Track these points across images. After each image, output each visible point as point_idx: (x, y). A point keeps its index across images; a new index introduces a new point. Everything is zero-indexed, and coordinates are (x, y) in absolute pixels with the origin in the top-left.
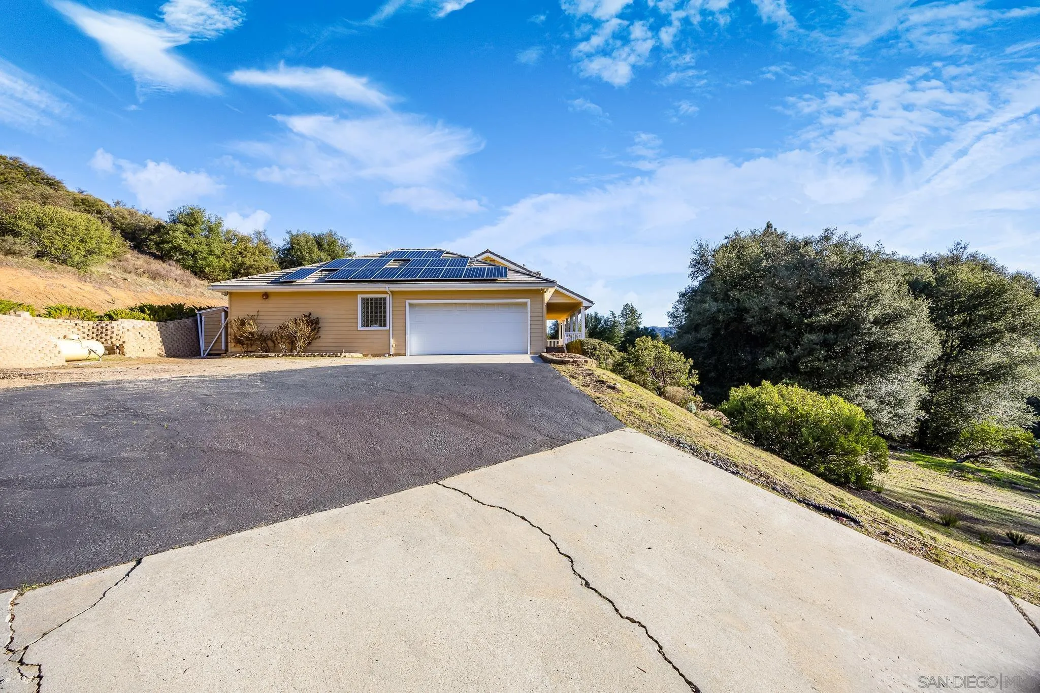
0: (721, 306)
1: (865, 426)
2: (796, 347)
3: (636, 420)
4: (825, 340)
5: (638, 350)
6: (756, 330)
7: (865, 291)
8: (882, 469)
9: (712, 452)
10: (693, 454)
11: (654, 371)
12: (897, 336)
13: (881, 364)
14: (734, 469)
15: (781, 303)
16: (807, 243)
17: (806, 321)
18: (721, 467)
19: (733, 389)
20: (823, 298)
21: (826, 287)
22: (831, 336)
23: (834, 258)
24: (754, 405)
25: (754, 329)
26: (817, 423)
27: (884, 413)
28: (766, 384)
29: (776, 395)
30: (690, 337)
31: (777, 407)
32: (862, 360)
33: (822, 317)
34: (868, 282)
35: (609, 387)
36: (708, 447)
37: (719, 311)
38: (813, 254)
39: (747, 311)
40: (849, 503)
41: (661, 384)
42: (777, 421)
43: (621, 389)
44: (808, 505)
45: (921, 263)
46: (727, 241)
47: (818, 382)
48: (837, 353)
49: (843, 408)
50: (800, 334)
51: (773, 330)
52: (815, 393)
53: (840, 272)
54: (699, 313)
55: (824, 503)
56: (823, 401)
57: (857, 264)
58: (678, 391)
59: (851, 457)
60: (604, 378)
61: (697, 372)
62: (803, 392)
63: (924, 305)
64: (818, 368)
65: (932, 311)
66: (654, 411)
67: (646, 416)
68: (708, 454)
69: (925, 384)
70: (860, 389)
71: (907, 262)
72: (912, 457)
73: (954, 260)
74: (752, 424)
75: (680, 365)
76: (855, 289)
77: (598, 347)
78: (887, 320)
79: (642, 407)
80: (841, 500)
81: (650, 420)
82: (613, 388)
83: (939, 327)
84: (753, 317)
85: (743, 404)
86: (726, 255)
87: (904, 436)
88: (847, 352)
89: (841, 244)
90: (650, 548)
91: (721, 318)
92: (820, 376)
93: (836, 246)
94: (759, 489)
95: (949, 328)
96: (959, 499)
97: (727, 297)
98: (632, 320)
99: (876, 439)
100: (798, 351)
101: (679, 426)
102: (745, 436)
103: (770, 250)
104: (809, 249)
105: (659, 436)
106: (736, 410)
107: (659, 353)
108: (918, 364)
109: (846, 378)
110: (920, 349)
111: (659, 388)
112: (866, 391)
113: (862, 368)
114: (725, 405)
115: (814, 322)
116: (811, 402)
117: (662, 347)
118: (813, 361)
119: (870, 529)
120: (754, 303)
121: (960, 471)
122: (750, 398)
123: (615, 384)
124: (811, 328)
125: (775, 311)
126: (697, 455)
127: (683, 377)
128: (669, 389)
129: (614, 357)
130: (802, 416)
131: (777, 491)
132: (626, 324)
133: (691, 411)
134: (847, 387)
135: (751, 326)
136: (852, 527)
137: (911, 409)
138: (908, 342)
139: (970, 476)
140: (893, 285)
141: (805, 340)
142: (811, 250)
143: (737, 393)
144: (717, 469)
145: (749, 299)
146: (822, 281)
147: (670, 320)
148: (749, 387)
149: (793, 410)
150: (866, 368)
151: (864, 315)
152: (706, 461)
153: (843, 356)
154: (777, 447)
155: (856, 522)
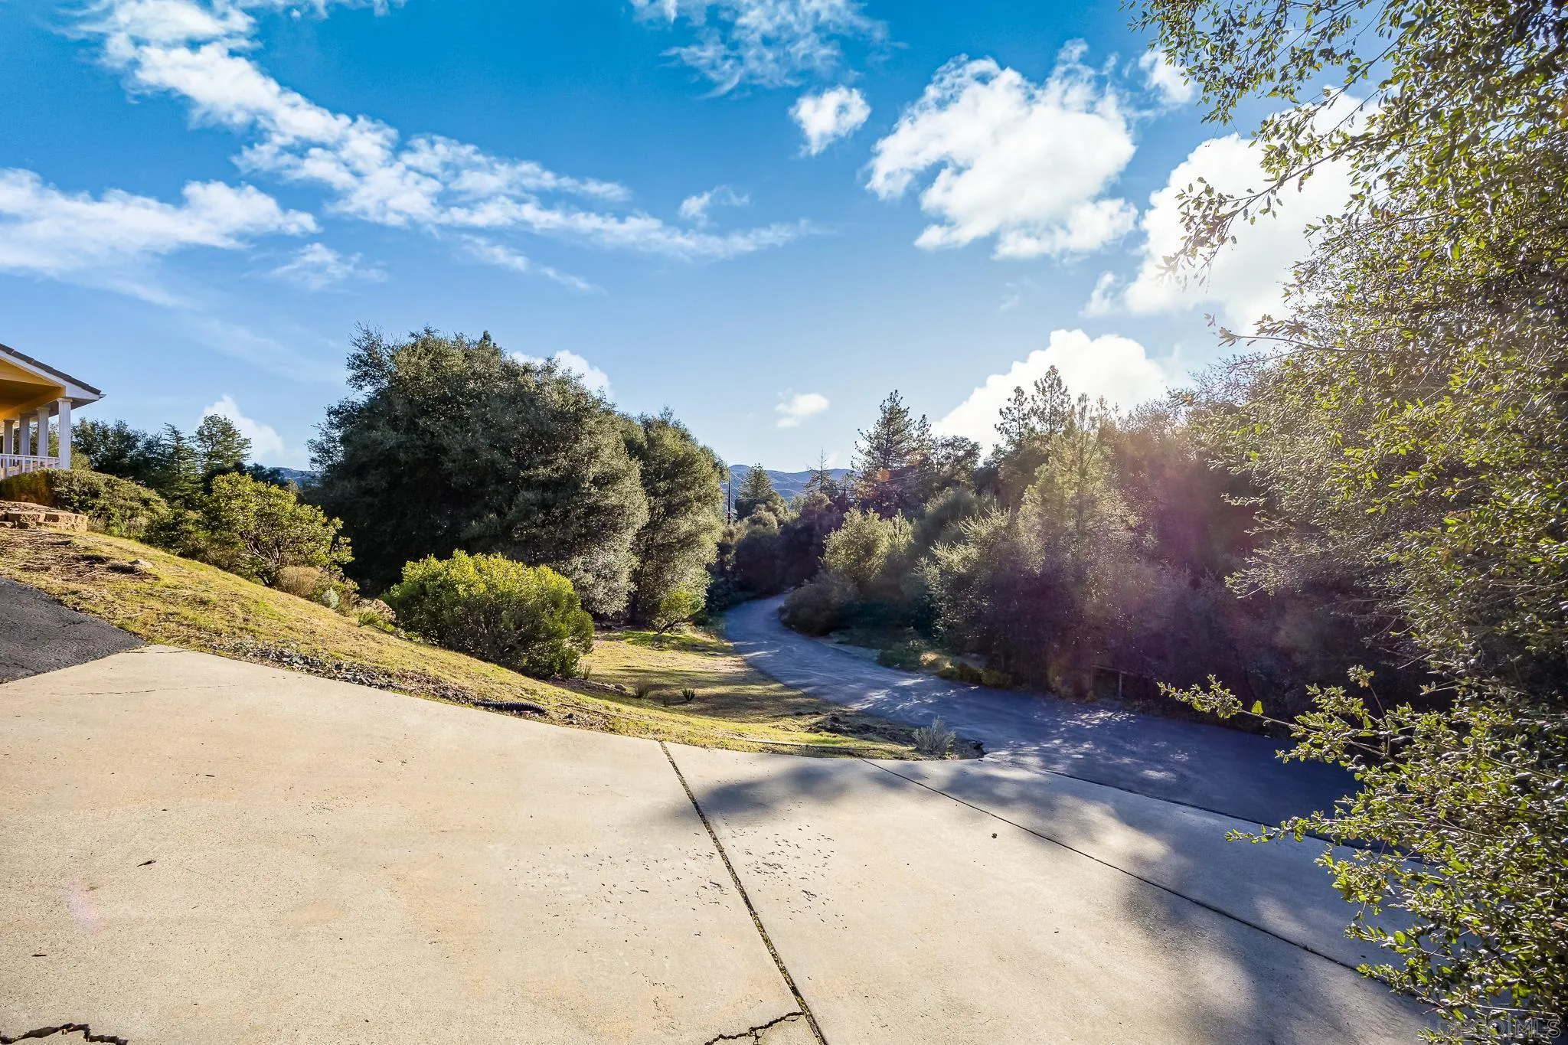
0: (404, 438)
1: (571, 600)
2: (510, 509)
3: (181, 628)
4: (544, 500)
5: (218, 498)
6: (456, 481)
7: (586, 443)
8: (587, 649)
9: (346, 663)
10: (308, 671)
11: (257, 538)
12: (613, 500)
13: (598, 531)
14: (385, 681)
15: (492, 446)
16: (527, 370)
17: (522, 474)
18: (361, 682)
19: (409, 564)
20: (544, 447)
21: (546, 433)
22: (549, 495)
23: (555, 396)
24: (440, 586)
25: (454, 479)
26: (521, 602)
27: (600, 588)
28: (460, 555)
29: (472, 569)
30: (349, 486)
31: (470, 586)
32: (581, 525)
33: (541, 470)
34: (590, 433)
35: (116, 569)
36: (342, 656)
37: (399, 446)
38: (533, 385)
39: (445, 451)
40: (541, 693)
41: (271, 564)
42: (473, 605)
43: (154, 571)
44: (487, 706)
45: (639, 423)
46: (413, 340)
47: (535, 555)
48: (556, 517)
49: (551, 581)
50: (516, 491)
51: (482, 483)
52: (521, 564)
53: (560, 416)
54: (365, 447)
55: (509, 698)
56: (530, 573)
57: (579, 410)
58: (311, 575)
59: (557, 641)
60: (105, 552)
61: (349, 540)
62: (508, 564)
63: (637, 466)
64: (535, 537)
65: (644, 474)
66: (236, 608)
67: (214, 619)
68: (339, 667)
69: (636, 554)
70: (577, 561)
71: (626, 419)
72: (623, 635)
73: (664, 424)
74: (434, 616)
75: (317, 528)
76: (577, 440)
77: (103, 489)
78: (605, 481)
79: (203, 602)
80: (534, 692)
81: (221, 625)
82: (129, 570)
83: (649, 493)
84: (454, 461)
85: (423, 586)
86: (414, 360)
87: (617, 613)
88: (566, 517)
89: (562, 382)
90: (149, 863)
91: (402, 456)
92: (538, 547)
93: (559, 382)
94: (421, 702)
95: (656, 494)
96: (656, 669)
97: (412, 427)
98: (227, 449)
99: (582, 614)
100: (512, 514)
101: (291, 629)
102: (425, 635)
103: (479, 367)
104: (527, 377)
105: (236, 650)
106: (412, 597)
107: (270, 506)
108: (631, 531)
109: (564, 548)
110: (632, 514)
111: (267, 572)
112: (584, 563)
113: (581, 536)
114: (396, 591)
115: (532, 477)
116: (515, 577)
117: (277, 496)
118: (530, 526)
119: (555, 716)
120: (455, 443)
121: (659, 643)
122: (434, 577)
123: (136, 562)
124: (529, 484)
125: (485, 455)
126: (317, 672)
127: (322, 550)
128: (289, 572)
129: (153, 511)
130: (503, 595)
131: (448, 698)
132: (210, 456)
133: (328, 605)
134: (566, 559)
135: (450, 474)
136: (536, 720)
137: (624, 582)
138: (623, 506)
139: (666, 645)
140: (612, 441)
141: (521, 499)
142: (531, 381)
143: (413, 571)
144: (355, 686)
145: (448, 434)
146: (542, 424)
147: (315, 455)
148: (433, 560)
149: (491, 587)
150: (584, 536)
151: (585, 472)
152: (334, 678)
153: (562, 521)
154: (469, 643)
155: (540, 712)
